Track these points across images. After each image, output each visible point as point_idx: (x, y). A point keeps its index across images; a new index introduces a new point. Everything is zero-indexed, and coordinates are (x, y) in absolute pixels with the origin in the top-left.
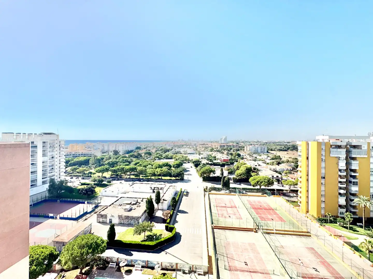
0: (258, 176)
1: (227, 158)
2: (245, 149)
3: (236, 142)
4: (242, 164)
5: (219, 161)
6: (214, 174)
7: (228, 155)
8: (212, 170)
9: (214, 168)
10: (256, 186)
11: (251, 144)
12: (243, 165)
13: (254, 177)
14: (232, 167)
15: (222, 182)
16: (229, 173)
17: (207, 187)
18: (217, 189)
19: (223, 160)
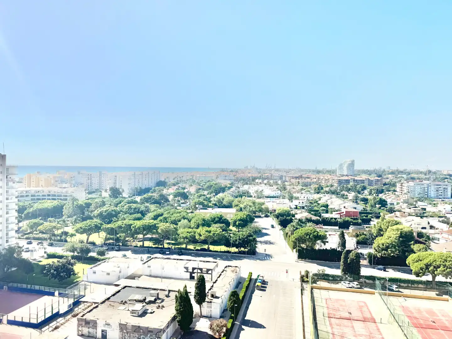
0: (429, 252)
1: (355, 208)
2: (398, 189)
3: (376, 173)
4: (389, 223)
5: (334, 215)
6: (325, 244)
7: (356, 202)
8: (320, 235)
9: (324, 230)
10: (424, 274)
11: (413, 179)
12: (391, 226)
13: (418, 253)
14: (366, 230)
15: (342, 263)
16: (358, 243)
17: (307, 272)
18: (330, 278)
19: (344, 213)
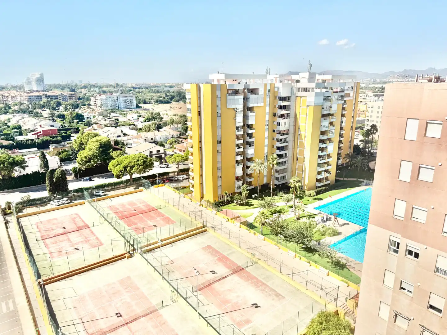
0: (125, 156)
1: (53, 126)
2: (92, 103)
3: (69, 88)
4: (88, 136)
5: (30, 136)
6: (24, 169)
7: (53, 119)
8: (17, 161)
9: (21, 154)
10: (123, 175)
11: (104, 92)
12: (91, 139)
13: (117, 159)
14: (67, 146)
15: (47, 184)
16: (62, 160)
17: (9, 204)
18: (38, 202)
19: (42, 133)
